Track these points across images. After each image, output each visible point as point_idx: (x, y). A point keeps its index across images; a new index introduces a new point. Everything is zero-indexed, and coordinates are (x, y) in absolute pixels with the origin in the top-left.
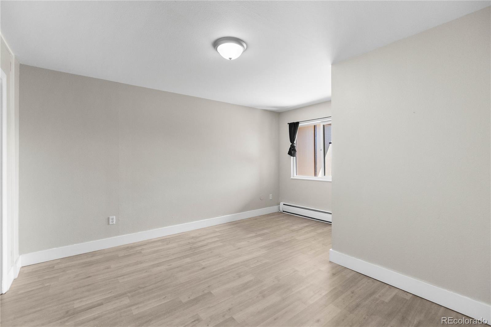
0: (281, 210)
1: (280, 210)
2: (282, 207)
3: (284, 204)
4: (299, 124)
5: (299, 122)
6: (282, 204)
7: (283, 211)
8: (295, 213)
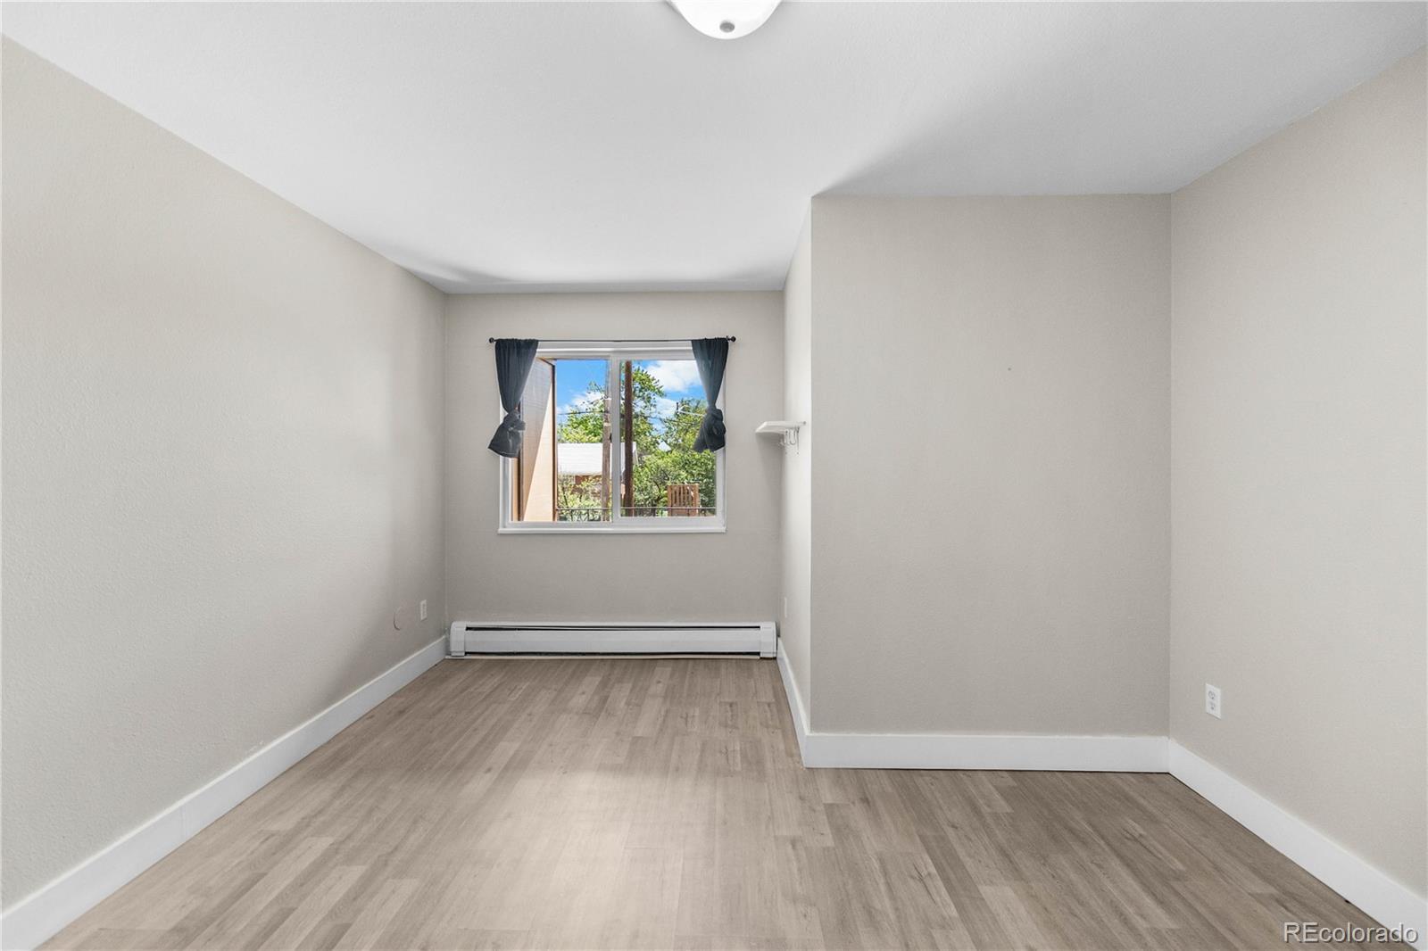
0: (457, 648)
1: (449, 653)
2: (460, 638)
3: (468, 629)
4: (536, 347)
5: (538, 341)
6: (458, 628)
7: (466, 653)
8: (519, 651)
